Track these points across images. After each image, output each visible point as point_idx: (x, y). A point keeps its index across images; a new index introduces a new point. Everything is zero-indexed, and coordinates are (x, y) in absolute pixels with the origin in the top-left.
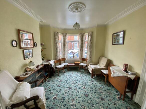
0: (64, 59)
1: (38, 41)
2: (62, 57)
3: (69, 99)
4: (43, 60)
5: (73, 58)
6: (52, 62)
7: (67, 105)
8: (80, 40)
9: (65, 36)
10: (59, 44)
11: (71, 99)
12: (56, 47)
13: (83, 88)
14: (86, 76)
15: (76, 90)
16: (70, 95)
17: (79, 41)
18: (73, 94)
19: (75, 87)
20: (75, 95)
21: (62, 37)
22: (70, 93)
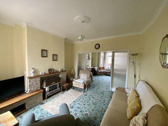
0: (103, 68)
1: (91, 57)
2: (103, 67)
4: (91, 66)
6: (96, 68)
10: (101, 58)
12: (99, 60)
21: (103, 54)
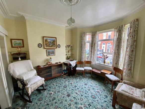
3: (56, 103)
5: (103, 64)
7: (48, 106)
8: (115, 38)
9: (94, 35)
11: (57, 104)
13: (80, 106)
14: (107, 97)
15: (70, 102)
16: (60, 101)
17: (115, 40)
18: (64, 102)
19: (74, 98)
20: (63, 105)
22: (63, 99)
